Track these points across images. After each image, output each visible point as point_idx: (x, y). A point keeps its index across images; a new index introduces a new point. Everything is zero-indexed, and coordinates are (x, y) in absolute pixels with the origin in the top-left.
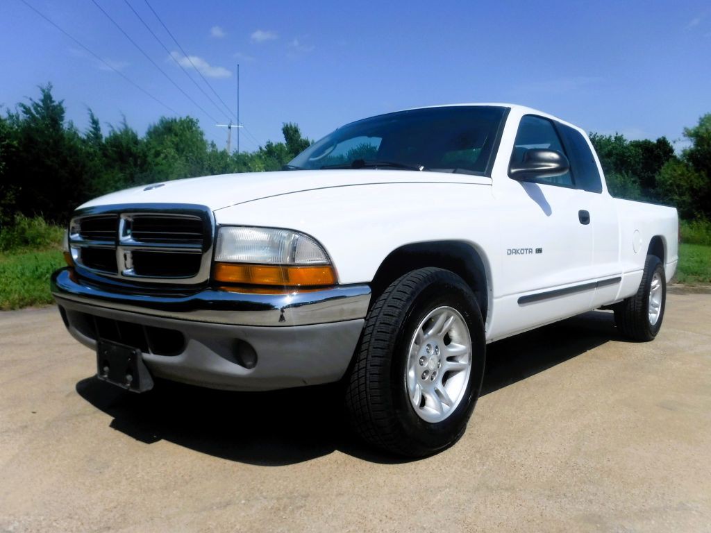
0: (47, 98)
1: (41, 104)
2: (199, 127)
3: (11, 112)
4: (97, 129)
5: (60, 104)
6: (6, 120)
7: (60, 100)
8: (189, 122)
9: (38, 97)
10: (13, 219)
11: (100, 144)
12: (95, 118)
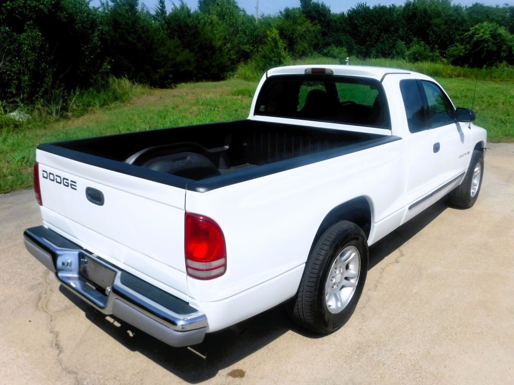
4: (163, 7)
10: (107, 82)
11: (164, 18)
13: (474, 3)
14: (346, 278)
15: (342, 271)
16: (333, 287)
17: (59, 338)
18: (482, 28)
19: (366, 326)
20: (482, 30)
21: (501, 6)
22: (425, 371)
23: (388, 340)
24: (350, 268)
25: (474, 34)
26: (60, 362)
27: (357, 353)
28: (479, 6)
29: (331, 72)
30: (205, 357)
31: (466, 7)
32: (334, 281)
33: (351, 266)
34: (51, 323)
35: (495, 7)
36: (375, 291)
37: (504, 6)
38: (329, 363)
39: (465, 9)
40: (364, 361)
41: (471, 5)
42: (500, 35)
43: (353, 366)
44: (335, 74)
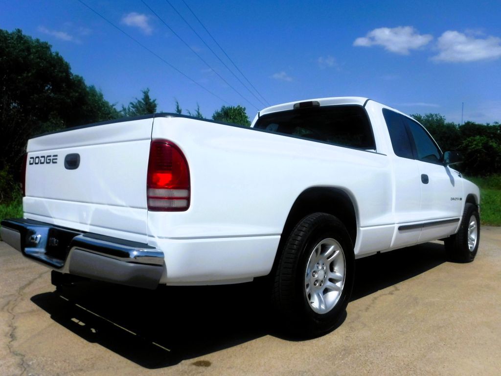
0: (147, 98)
1: (142, 101)
2: (246, 113)
3: (124, 107)
5: (154, 101)
6: (121, 111)
7: (154, 99)
8: (239, 110)
9: (141, 97)
12: (180, 108)
13: (466, 122)
14: (331, 280)
15: (325, 268)
16: (315, 285)
17: (16, 331)
18: (475, 140)
19: (354, 335)
20: (475, 143)
21: (491, 124)
22: (420, 370)
23: (378, 345)
24: (335, 271)
25: (467, 146)
26: (9, 347)
27: (342, 354)
28: (470, 124)
29: (318, 104)
30: (169, 350)
31: (459, 125)
32: (316, 276)
33: (336, 268)
34: (12, 320)
35: (486, 125)
36: (366, 311)
37: (494, 124)
38: (309, 359)
39: (458, 126)
40: (349, 360)
41: (464, 124)
42: (491, 146)
43: (336, 363)
44: (321, 105)
